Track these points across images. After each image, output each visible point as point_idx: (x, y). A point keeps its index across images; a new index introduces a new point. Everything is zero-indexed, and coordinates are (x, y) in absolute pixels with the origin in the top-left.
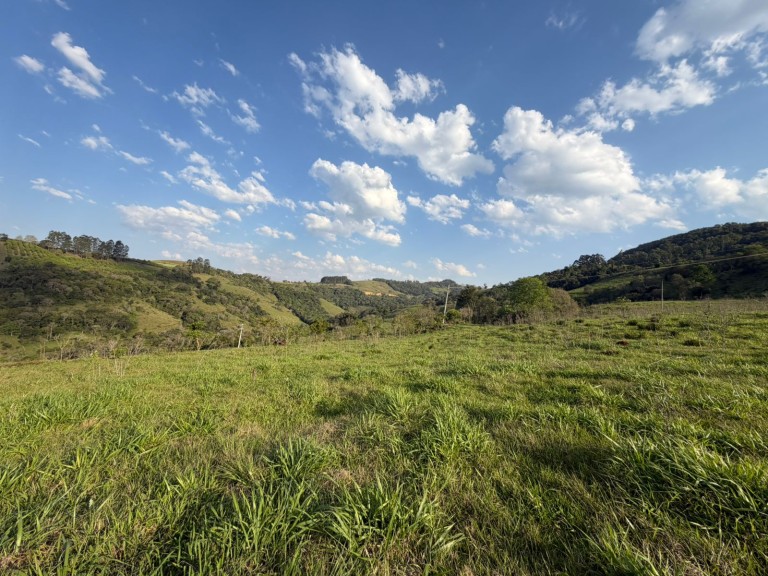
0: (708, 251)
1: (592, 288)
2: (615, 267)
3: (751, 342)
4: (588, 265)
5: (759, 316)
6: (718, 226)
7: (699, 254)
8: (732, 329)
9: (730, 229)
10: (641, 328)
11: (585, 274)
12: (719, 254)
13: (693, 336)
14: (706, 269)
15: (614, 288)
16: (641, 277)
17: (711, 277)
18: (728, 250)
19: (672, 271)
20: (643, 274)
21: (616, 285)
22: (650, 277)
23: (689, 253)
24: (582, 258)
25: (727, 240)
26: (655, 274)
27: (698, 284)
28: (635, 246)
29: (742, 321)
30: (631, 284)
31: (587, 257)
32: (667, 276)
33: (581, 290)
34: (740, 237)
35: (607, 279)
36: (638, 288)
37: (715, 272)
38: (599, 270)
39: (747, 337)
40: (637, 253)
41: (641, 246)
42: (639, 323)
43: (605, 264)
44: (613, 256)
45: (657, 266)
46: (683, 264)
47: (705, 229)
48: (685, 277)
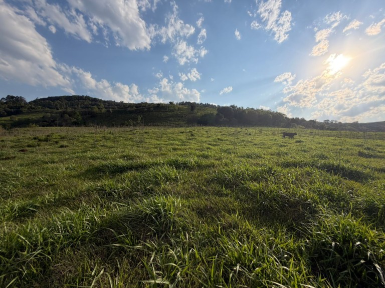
0: (80, 106)
1: (17, 118)
2: (33, 106)
3: (86, 144)
4: (14, 103)
5: (92, 133)
6: (83, 96)
7: (76, 106)
8: (81, 139)
9: (87, 98)
10: (40, 140)
11: (11, 108)
12: (83, 108)
13: (65, 143)
14: (78, 114)
15: (32, 119)
16: (49, 114)
17: (80, 117)
18: (87, 107)
19: (64, 113)
20: (50, 113)
21: (34, 117)
22: (53, 115)
23: (72, 106)
24: (8, 96)
25: (86, 103)
26: (57, 113)
27: (75, 120)
28: (47, 97)
29: (86, 135)
30: (43, 117)
31: (13, 97)
32: (62, 115)
33: (8, 118)
34: (90, 102)
35: (28, 113)
36: (47, 120)
37: (82, 115)
38: (22, 107)
39: (85, 142)
40: (47, 101)
41: (49, 97)
42: (40, 138)
43: (26, 103)
44: (33, 100)
45: (58, 109)
46: (69, 110)
47: (79, 96)
48: (70, 116)
